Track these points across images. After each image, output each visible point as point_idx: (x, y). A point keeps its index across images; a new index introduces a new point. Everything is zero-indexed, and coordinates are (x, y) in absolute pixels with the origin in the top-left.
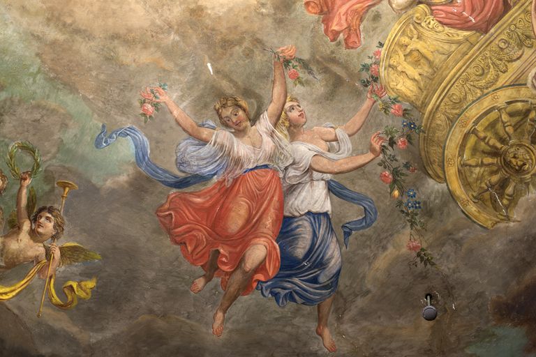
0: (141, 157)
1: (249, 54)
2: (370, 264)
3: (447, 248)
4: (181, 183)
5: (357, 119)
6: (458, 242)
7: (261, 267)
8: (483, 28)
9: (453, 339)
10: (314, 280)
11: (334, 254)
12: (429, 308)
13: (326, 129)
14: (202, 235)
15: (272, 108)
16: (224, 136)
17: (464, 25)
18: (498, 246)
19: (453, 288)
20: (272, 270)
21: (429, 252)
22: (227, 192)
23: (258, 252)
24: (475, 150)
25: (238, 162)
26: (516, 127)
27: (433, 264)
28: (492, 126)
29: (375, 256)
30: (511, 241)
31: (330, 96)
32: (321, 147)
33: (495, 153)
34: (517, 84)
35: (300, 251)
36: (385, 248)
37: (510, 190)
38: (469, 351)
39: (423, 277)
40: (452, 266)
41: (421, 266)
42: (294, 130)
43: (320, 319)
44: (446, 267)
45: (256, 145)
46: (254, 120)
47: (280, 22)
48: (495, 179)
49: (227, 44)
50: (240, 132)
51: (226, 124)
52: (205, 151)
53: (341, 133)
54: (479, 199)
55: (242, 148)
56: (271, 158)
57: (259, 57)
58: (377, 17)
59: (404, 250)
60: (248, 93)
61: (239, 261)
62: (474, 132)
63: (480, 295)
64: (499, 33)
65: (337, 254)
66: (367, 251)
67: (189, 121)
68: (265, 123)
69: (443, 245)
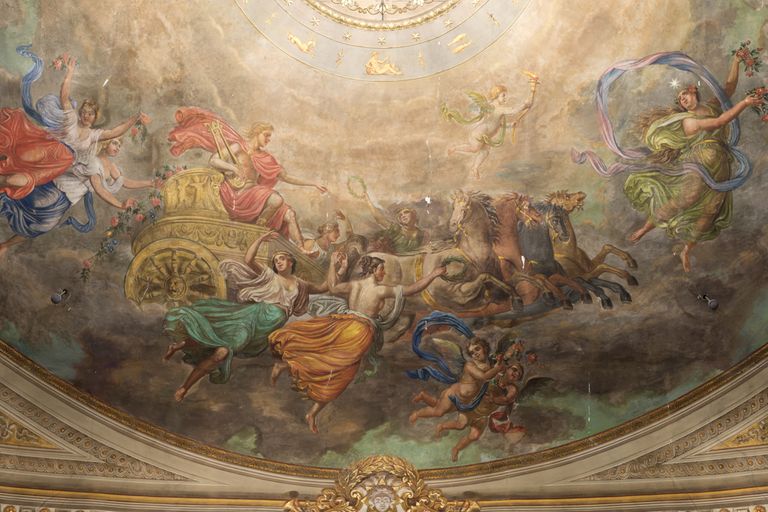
0: (28, 78)
1: (129, 99)
2: (60, 247)
3: (99, 283)
4: (30, 111)
5: (135, 184)
6: (107, 286)
7: (14, 188)
8: (233, 217)
9: (51, 321)
10: (29, 223)
11: (52, 223)
12: (59, 297)
13: (118, 171)
14: (9, 143)
15: (108, 132)
16: (73, 116)
17: (228, 206)
18: (121, 309)
19: (80, 301)
20: (17, 195)
21: (90, 274)
22: (43, 139)
23: (21, 180)
24: (164, 259)
25: (64, 134)
26: (192, 272)
27: (85, 281)
28: (184, 259)
29: (66, 247)
30: (128, 314)
31: (138, 160)
32: (106, 175)
33: (170, 271)
34: (216, 256)
35: (39, 203)
36: (75, 249)
37: (156, 293)
38: (51, 334)
39: (74, 281)
40: (92, 292)
41: (79, 275)
42: (105, 153)
43: (9, 241)
44: (88, 289)
45: (81, 138)
46: (94, 127)
47: (158, 103)
48: (156, 281)
49: (126, 82)
50: (82, 123)
51: (80, 113)
52: (58, 112)
53: (121, 180)
54: (138, 281)
55: (73, 131)
56: (80, 151)
57: (131, 105)
58: (199, 155)
59: (81, 260)
60: (107, 113)
61: (9, 173)
62: (174, 252)
63: (86, 319)
64: (238, 227)
65: (52, 224)
66: (66, 240)
67: (68, 91)
68: (97, 134)
69: (99, 279)
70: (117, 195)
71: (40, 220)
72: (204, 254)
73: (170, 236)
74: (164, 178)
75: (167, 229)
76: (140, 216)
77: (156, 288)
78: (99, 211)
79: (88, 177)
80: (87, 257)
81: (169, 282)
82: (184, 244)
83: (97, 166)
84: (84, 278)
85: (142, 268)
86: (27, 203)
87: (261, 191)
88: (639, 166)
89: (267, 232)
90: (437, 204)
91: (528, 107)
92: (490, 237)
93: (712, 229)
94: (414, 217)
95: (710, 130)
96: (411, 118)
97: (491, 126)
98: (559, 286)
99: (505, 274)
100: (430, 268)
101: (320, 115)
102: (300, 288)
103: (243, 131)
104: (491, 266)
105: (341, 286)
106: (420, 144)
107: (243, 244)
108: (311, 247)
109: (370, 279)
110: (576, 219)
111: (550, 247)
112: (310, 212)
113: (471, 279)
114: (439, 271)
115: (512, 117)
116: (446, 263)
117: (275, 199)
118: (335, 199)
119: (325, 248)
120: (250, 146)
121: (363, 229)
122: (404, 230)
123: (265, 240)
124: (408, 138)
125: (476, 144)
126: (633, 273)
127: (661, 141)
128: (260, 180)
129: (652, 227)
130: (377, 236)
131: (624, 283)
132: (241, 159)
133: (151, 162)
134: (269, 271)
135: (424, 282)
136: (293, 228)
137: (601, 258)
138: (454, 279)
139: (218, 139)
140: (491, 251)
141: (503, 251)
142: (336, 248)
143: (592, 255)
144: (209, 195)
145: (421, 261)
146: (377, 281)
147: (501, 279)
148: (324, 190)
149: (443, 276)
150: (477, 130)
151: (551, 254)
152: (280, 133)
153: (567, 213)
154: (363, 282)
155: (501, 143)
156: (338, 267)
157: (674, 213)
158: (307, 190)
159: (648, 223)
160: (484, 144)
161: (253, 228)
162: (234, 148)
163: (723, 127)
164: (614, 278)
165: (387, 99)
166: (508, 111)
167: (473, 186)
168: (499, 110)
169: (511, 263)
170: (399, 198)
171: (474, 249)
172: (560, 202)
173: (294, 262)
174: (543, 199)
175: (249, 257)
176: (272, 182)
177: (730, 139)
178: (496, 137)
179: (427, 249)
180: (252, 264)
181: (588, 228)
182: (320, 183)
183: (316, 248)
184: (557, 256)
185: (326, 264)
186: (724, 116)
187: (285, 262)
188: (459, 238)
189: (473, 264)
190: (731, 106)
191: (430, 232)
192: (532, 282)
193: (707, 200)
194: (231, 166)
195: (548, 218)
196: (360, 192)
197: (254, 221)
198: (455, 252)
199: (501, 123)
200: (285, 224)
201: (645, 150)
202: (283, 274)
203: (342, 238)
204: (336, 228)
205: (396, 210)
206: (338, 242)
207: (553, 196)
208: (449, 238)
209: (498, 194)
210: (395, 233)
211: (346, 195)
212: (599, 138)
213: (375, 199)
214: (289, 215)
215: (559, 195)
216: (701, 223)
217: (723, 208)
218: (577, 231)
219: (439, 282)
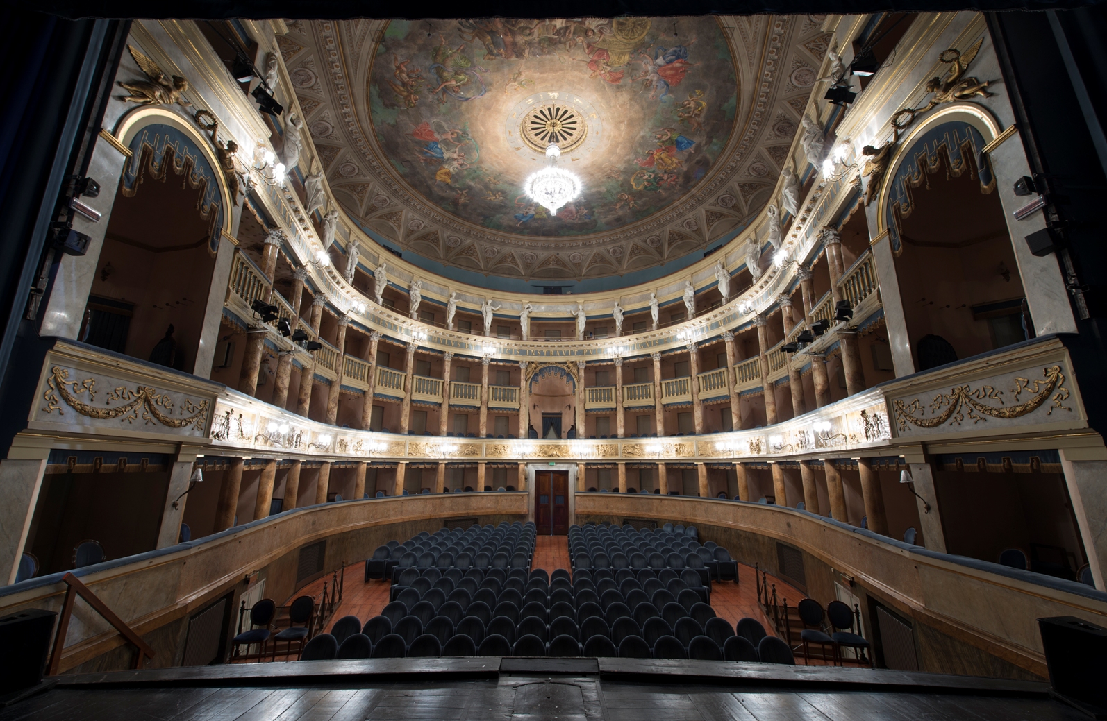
2: (671, 41)
5: (638, 62)
6: (657, 29)
7: (681, 63)
8: (607, 51)
10: (680, 51)
11: (671, 50)
14: (678, 77)
15: (644, 78)
16: (654, 83)
17: (608, 54)
20: (681, 60)
21: (663, 31)
22: (666, 77)
23: (677, 65)
25: (658, 78)
29: (669, 42)
32: (648, 65)
34: (614, 36)
35: (673, 57)
37: (640, 22)
42: (646, 72)
43: (689, 45)
45: (653, 76)
47: (625, 86)
48: (639, 27)
49: (635, 92)
53: (643, 63)
54: (645, 28)
55: (655, 79)
56: (654, 73)
57: (634, 85)
58: (615, 70)
60: (643, 83)
61: (681, 67)
62: (630, 38)
64: (605, 47)
66: (668, 44)
68: (648, 77)
69: (660, 31)
70: (646, 58)
71: (675, 51)
72: (619, 37)
73: (630, 44)
74: (628, 63)
75: (631, 46)
76: (639, 51)
77: (639, 25)
78: (654, 53)
79: (654, 65)
80: (662, 37)
81: (634, 27)
82: (625, 41)
83: (650, 68)
84: (666, 30)
85: (643, 32)
86: (678, 57)
87: (596, 58)
88: (467, 69)
89: (595, 45)
90: (535, 55)
91: (507, 85)
92: (514, 44)
93: (436, 51)
94: (542, 51)
95: (447, 81)
96: (544, 80)
97: (518, 79)
98: (487, 26)
99: (508, 30)
100: (536, 32)
101: (574, 81)
102: (585, 24)
103: (599, 77)
104: (513, 33)
105: (569, 25)
106: (541, 73)
107: (604, 41)
108: (580, 40)
109: (558, 27)
110: (486, 52)
111: (493, 42)
112: (578, 52)
113: (520, 28)
114: (532, 31)
115: (512, 82)
116: (529, 34)
117: (591, 56)
118: (570, 57)
119: (574, 39)
120: (598, 72)
121: (560, 46)
122: (546, 46)
123: (596, 42)
124: (545, 75)
125: (523, 73)
126: (460, 33)
127: (462, 77)
128: (595, 62)
129: (458, 50)
130: (556, 43)
131: (463, 29)
132: (601, 68)
133: (632, 68)
134: (595, 31)
135: (538, 26)
136: (585, 47)
137: (473, 38)
138: (526, 28)
139: (608, 75)
140: (514, 39)
141: (509, 39)
142: (570, 40)
143: (477, 39)
144: (613, 58)
145: (539, 35)
146: (555, 26)
147: (509, 29)
148: (573, 59)
149: (531, 29)
150: (523, 77)
151: (492, 39)
152: (587, 76)
153: (489, 53)
154: (561, 26)
155: (515, 74)
156: (570, 32)
157: (451, 55)
158: (580, 59)
159: (459, 51)
160: (520, 73)
161: (599, 47)
162: (603, 72)
163: (443, 83)
164: (467, 30)
165: (552, 86)
166: (513, 83)
167: (523, 61)
168: (516, 83)
169: (506, 35)
170: (548, 57)
171: (520, 39)
172: (491, 57)
173: (586, 34)
174: (498, 57)
175: (603, 36)
176: (591, 61)
177: (439, 79)
178: (516, 75)
179: (537, 40)
180: (601, 33)
181: (481, 48)
182: (575, 61)
183: (577, 39)
184: (490, 38)
185: (574, 33)
186: (443, 85)
187: (590, 34)
188: (526, 44)
189: (520, 34)
190: (442, 88)
191: (536, 45)
192: (497, 28)
193: (441, 60)
194: (605, 66)
195: (495, 52)
196: (561, 58)
197: (599, 49)
198: (526, 38)
199: (515, 80)
200: (588, 48)
201: (467, 74)
202: (590, 29)
203: (568, 43)
204: (570, 47)
205: (549, 53)
206: (569, 42)
207: (495, 59)
208: (529, 44)
209: (514, 58)
210: (549, 45)
211: (566, 57)
212: (482, 76)
213: (556, 56)
214: (586, 51)
215: (492, 59)
216: (440, 52)
217: (435, 58)
218: (484, 47)
219: (532, 27)
